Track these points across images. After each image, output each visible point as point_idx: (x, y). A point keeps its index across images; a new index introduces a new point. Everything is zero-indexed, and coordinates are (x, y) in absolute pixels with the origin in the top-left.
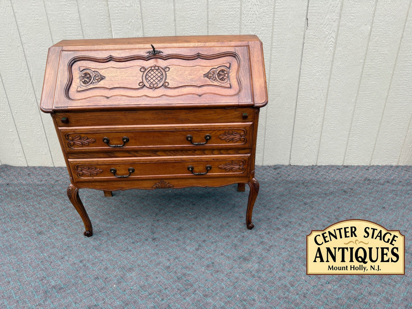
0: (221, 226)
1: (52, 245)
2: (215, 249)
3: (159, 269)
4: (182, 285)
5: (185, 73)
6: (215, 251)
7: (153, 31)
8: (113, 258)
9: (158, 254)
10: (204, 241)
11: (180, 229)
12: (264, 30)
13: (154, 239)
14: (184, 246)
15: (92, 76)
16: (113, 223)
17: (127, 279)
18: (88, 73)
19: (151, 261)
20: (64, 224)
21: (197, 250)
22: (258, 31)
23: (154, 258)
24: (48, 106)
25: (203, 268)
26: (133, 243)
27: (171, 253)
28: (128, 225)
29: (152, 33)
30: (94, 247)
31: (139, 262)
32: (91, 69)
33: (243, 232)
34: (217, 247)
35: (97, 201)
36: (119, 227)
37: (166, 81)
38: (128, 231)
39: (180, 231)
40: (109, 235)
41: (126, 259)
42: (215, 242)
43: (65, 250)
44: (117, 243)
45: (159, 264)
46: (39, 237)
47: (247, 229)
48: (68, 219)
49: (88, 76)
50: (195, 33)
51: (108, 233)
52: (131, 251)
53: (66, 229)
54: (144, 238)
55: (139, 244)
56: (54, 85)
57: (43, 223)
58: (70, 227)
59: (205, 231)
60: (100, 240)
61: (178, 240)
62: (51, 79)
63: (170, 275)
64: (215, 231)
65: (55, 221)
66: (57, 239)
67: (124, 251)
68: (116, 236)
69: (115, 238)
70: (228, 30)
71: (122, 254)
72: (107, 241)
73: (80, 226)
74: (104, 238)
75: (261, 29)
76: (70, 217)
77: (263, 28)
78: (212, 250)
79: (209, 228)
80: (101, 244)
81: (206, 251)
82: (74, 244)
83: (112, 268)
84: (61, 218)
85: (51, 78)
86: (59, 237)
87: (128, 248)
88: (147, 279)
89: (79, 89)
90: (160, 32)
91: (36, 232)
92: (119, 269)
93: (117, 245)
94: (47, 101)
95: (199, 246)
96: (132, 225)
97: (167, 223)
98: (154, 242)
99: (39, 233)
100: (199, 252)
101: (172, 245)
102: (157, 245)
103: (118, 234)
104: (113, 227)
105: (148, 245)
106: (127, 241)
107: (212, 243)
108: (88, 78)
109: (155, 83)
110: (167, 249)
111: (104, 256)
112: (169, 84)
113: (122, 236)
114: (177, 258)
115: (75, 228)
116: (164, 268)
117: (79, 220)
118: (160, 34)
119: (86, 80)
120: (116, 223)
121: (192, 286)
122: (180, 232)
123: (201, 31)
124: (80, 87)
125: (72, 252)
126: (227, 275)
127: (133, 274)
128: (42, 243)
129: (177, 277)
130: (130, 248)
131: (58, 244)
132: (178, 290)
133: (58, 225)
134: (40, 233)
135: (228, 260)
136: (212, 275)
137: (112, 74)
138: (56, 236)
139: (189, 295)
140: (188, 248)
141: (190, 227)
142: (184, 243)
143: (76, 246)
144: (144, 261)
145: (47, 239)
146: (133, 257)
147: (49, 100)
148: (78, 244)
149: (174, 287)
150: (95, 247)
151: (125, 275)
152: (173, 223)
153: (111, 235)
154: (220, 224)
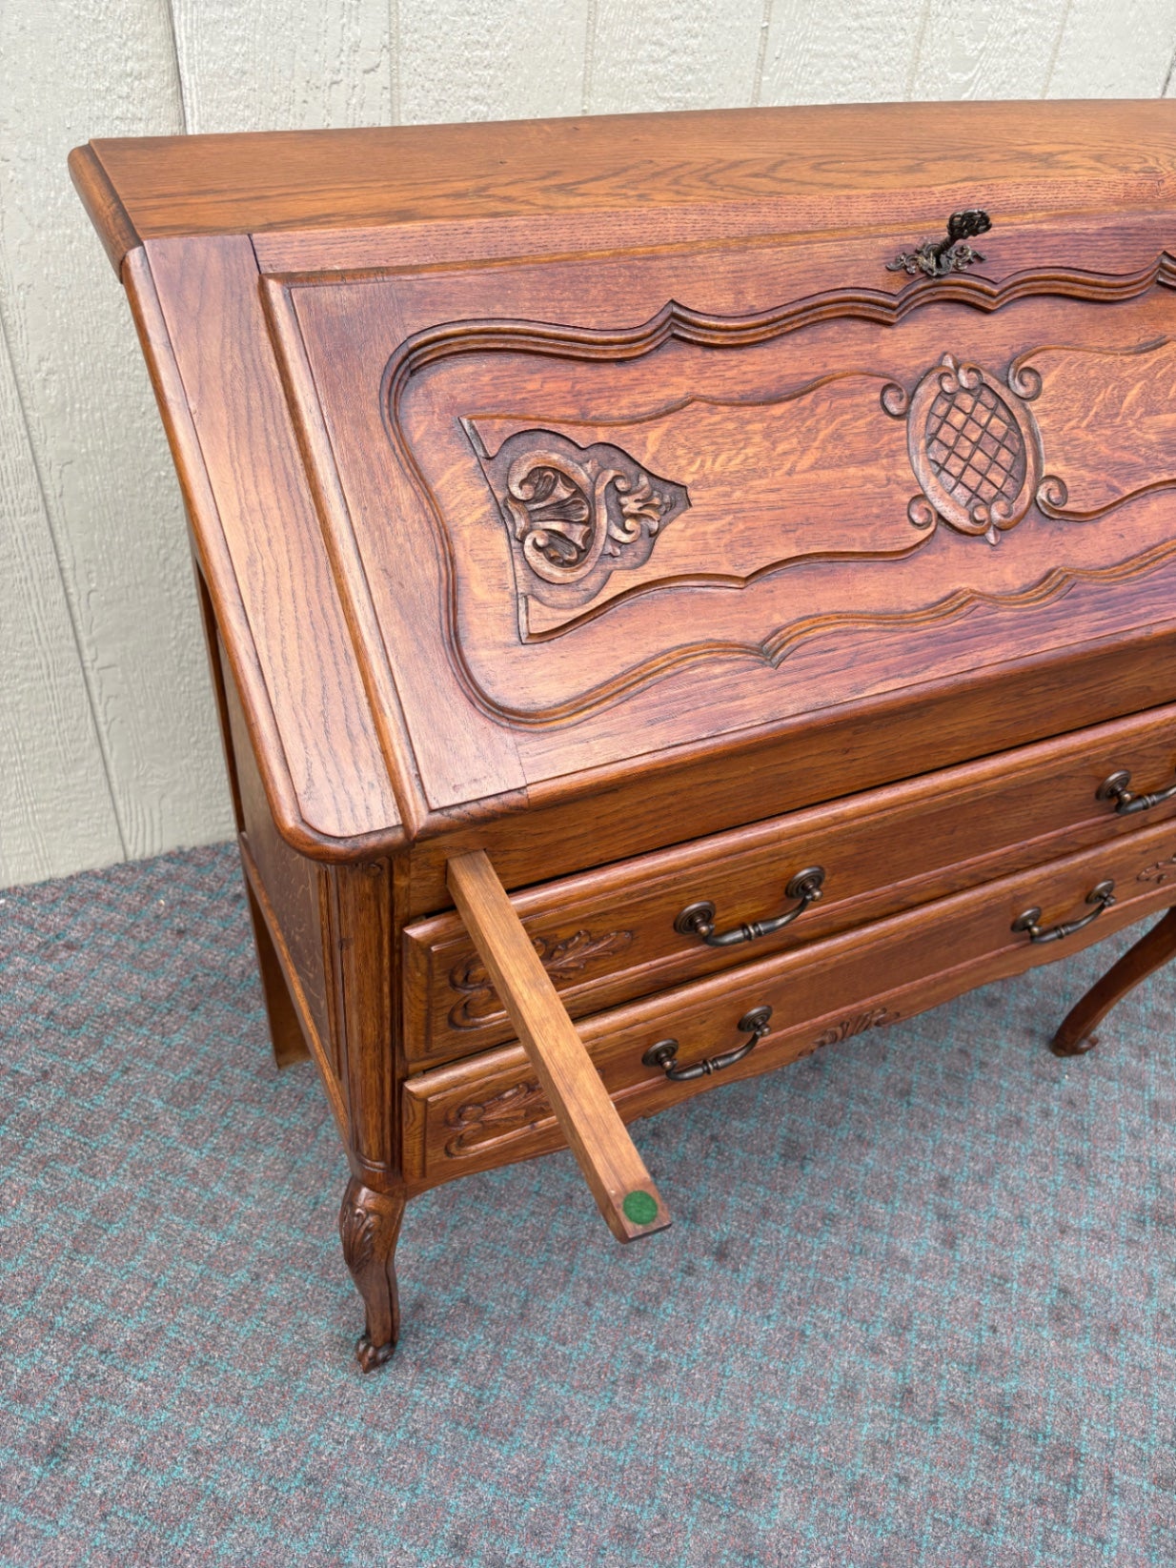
0: (952, 1076)
1: (201, 1506)
2: (1017, 1212)
3: (872, 1421)
4: (1035, 1469)
5: (1126, 403)
6: (1021, 1219)
7: (455, 13)
8: (611, 1454)
9: (803, 1334)
10: (943, 1183)
11: (794, 1153)
12: (1025, 31)
13: (721, 1254)
14: (879, 1241)
15: (587, 491)
16: (443, 1226)
17: (780, 1554)
18: (554, 470)
19: (804, 1391)
20: (160, 1330)
21: (950, 1241)
22: (999, 36)
23: (802, 1365)
24: (361, 812)
25: (1045, 1334)
26: (639, 1312)
27: (856, 1303)
28: (533, 1213)
29: (445, 28)
30: (458, 1424)
31: (754, 1421)
32: (564, 430)
33: (1055, 1081)
34: (1014, 1198)
35: (255, 1113)
36: (495, 1241)
37: (1048, 469)
38: (561, 1250)
39: (802, 1167)
40: (480, 1311)
41: (681, 1429)
42: (991, 1171)
43: (311, 1508)
44: (561, 1349)
45: (848, 1394)
46: (75, 1481)
47: (1058, 1059)
48: (169, 1292)
49: (562, 492)
50: (696, 36)
51: (466, 1301)
52: (660, 1367)
53: (203, 1365)
54: (670, 1265)
55: (667, 1305)
56: (330, 612)
57: (26, 1372)
58: (213, 1337)
59: (907, 1125)
60: (455, 1361)
61: (830, 1219)
62: (283, 559)
63: (946, 1437)
64: (944, 1110)
65: (90, 1330)
66: (197, 1452)
67: (632, 1381)
68: (525, 1304)
69: (522, 1316)
70: (868, 22)
71: (636, 1407)
72: (497, 1358)
73: (273, 1315)
74: (473, 1342)
75: (1015, 21)
76: (171, 1273)
77: (1022, 22)
78: (1007, 1222)
79: (909, 1103)
80: (481, 1387)
81: (992, 1237)
82: (327, 1447)
83: (650, 1516)
84: (116, 1295)
85: (280, 547)
86: (205, 1437)
87: (638, 1360)
88: (864, 1506)
89: (543, 619)
90: (498, 26)
91: (22, 1450)
92: (695, 1509)
93: (567, 1358)
94: (331, 767)
95: (943, 1215)
96: (553, 1202)
97: (713, 1138)
98: (736, 1270)
99: (54, 1454)
100: (964, 1254)
101: (827, 1257)
102: (760, 1284)
103: (527, 1287)
104: (465, 1252)
105: (716, 1296)
106: (600, 1309)
107: (982, 1180)
108: (562, 511)
109: (994, 491)
110: (822, 1288)
111: (554, 1453)
112: (1068, 484)
113: (550, 1291)
114: (901, 1326)
115: (257, 1336)
116: (892, 1406)
117: (242, 1276)
118: (497, 40)
119: (557, 526)
120: (465, 1220)
121: (1077, 1457)
122: (808, 1169)
123: (728, 24)
124: (537, 598)
125: (360, 1510)
126: (1157, 1331)
127: (784, 1507)
128: (130, 1517)
129: (982, 1432)
130: (648, 1350)
131: (237, 1487)
132: (1040, 1502)
133: (130, 1352)
134: (56, 1449)
135: (1109, 1251)
136: (1107, 1359)
137: (723, 457)
138: (179, 1433)
139: (1100, 1510)
140: (904, 1247)
141: (830, 1127)
142: (869, 1224)
143: (351, 1452)
144: (775, 1405)
145: (134, 1473)
146: (700, 1400)
147: (344, 753)
148: (352, 1438)
149: (1012, 1495)
150: (464, 1423)
151: (746, 1531)
152: (735, 1123)
153: (496, 1309)
154: (939, 1067)
